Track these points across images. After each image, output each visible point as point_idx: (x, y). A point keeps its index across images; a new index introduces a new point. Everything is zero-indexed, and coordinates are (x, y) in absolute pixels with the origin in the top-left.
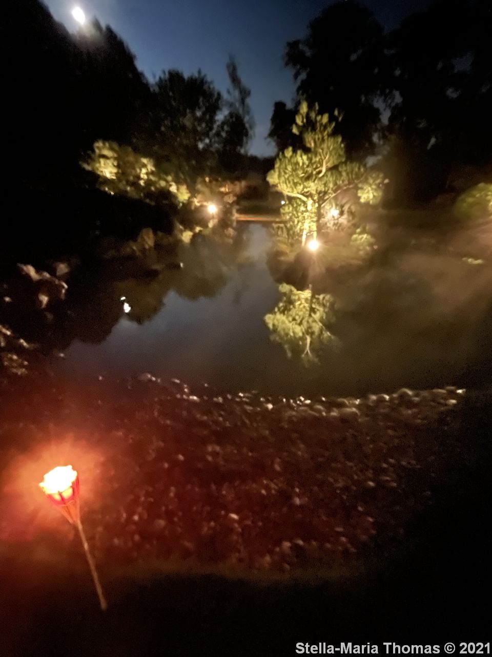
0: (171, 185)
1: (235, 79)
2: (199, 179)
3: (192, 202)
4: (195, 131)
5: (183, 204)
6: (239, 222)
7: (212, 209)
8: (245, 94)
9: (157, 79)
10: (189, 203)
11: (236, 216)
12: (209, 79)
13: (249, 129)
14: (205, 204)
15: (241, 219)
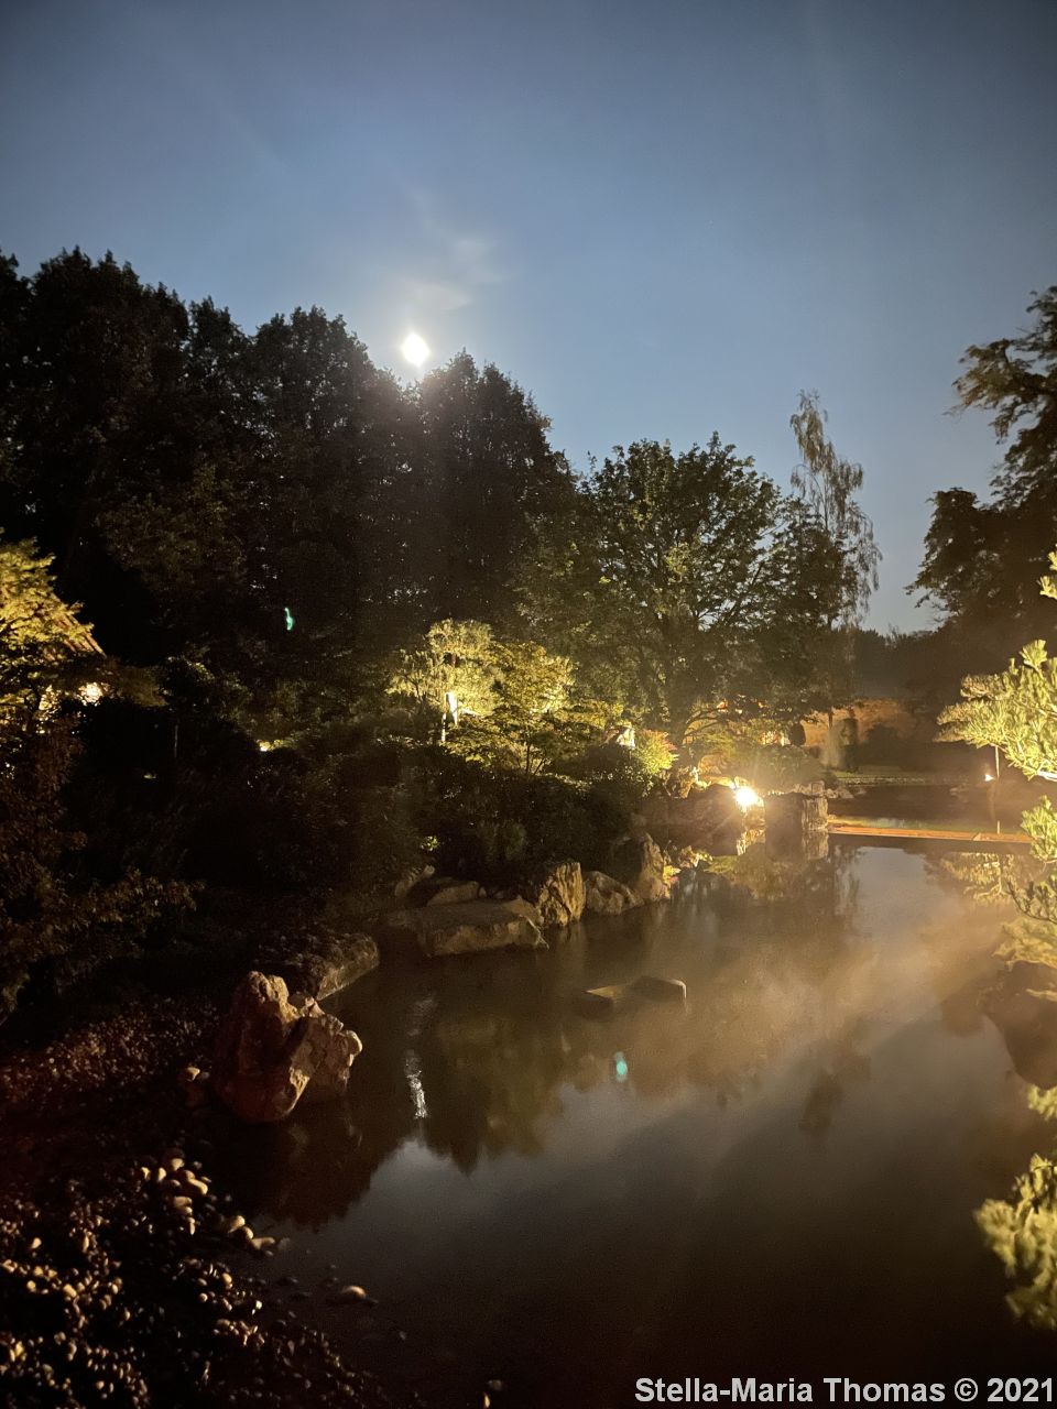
0: (622, 730)
1: (815, 450)
3: (687, 776)
6: (834, 839)
7: (747, 797)
13: (858, 568)
14: (724, 782)
15: (843, 831)
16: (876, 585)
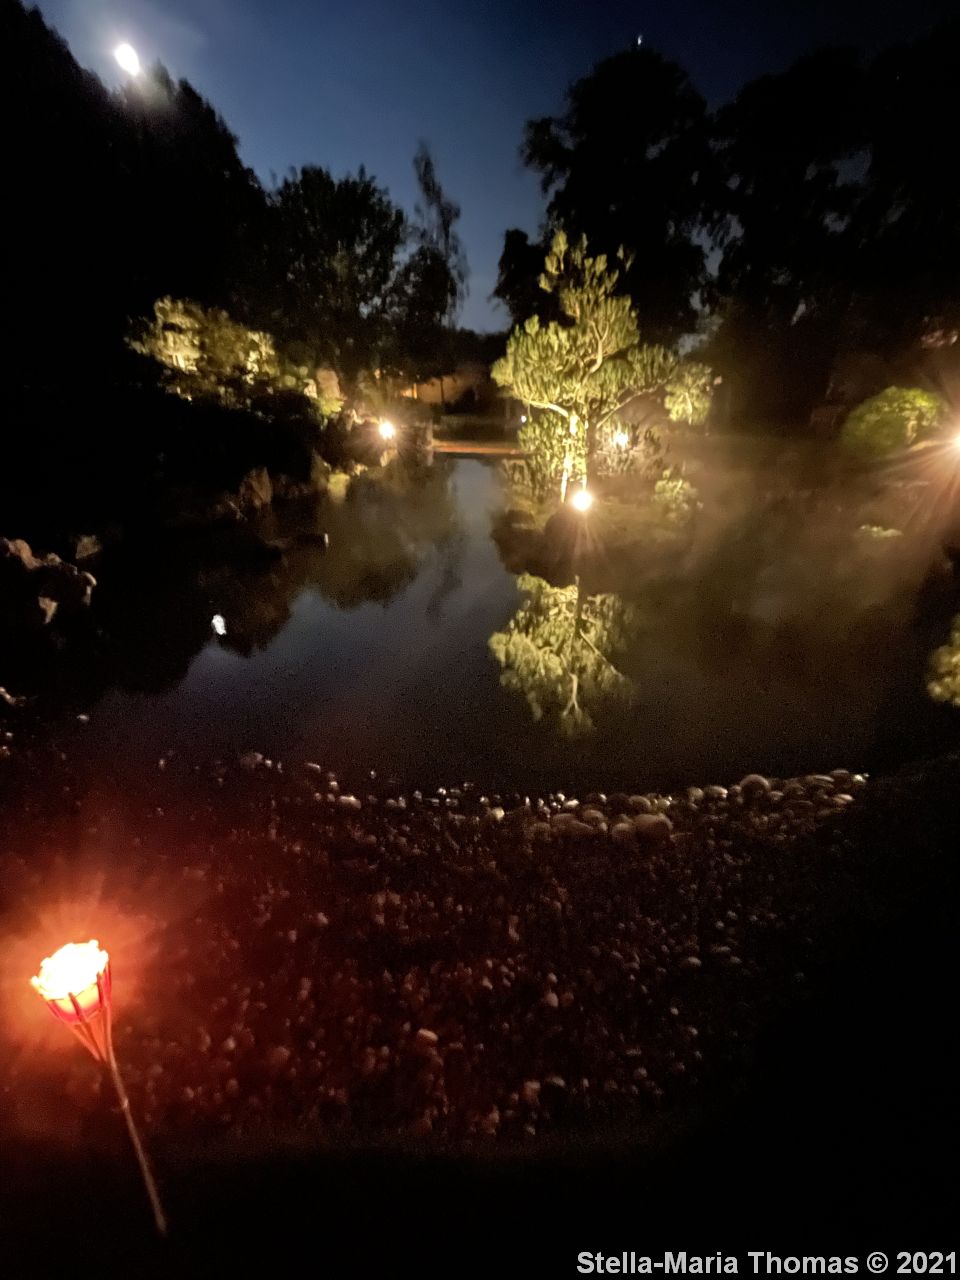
0: (307, 385)
1: (431, 189)
2: (362, 374)
3: (349, 416)
4: (353, 283)
5: (330, 420)
6: (437, 455)
7: (387, 430)
8: (448, 215)
9: (280, 184)
10: (343, 418)
11: (434, 445)
12: (379, 184)
13: (457, 280)
14: (373, 420)
15: (442, 450)
16: (468, 294)
